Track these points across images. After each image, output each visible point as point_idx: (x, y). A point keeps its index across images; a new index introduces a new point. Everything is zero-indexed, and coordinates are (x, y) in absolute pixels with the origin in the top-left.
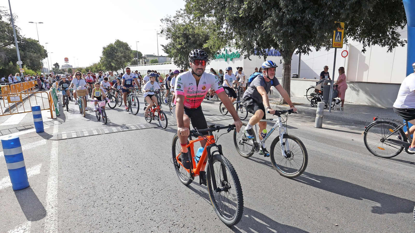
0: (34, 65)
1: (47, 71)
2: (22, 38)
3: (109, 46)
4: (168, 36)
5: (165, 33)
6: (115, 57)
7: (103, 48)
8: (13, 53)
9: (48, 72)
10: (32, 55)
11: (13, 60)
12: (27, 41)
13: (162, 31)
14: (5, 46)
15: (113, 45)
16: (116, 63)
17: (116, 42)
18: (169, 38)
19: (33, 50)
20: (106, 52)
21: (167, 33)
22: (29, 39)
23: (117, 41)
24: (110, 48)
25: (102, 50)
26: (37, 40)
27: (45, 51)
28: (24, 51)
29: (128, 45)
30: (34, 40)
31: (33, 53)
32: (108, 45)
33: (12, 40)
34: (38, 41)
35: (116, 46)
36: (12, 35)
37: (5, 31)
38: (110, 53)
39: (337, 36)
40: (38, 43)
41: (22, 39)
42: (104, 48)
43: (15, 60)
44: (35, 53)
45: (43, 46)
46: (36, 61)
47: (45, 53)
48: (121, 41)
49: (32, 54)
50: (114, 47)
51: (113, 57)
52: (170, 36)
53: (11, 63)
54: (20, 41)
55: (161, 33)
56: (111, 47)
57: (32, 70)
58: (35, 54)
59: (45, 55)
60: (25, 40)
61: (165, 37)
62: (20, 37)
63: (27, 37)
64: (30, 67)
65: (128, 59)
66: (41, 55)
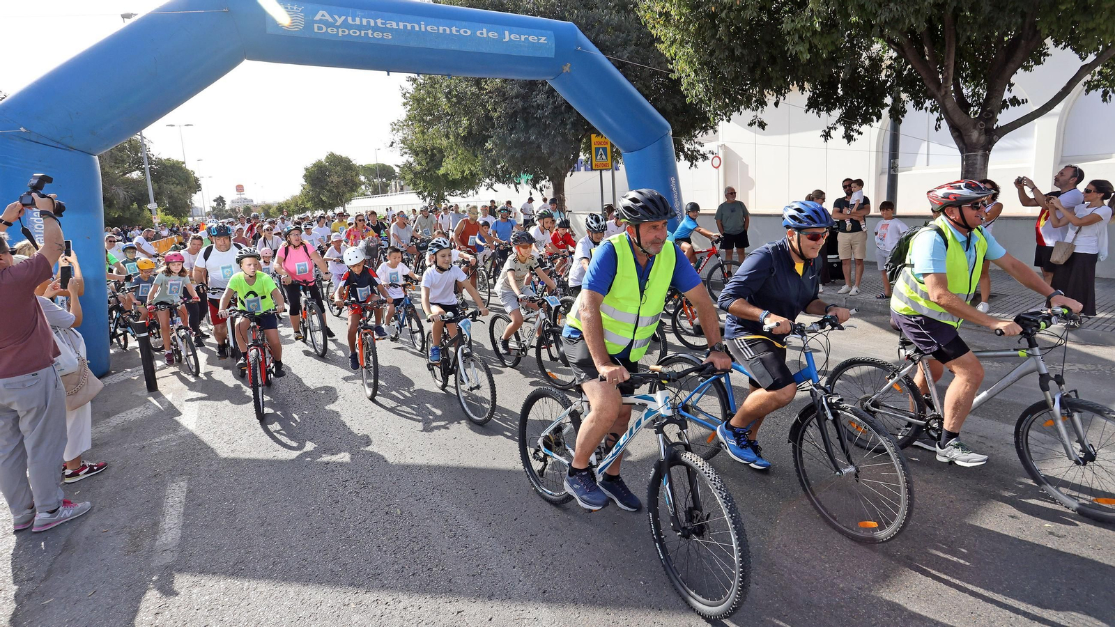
0: (176, 208)
1: (200, 214)
2: (154, 159)
3: (315, 165)
4: (404, 150)
5: (398, 146)
6: (327, 184)
8: (140, 188)
9: (202, 216)
10: (173, 189)
11: (139, 200)
12: (164, 164)
13: (393, 143)
14: (125, 174)
16: (330, 196)
17: (328, 157)
18: (406, 153)
19: (174, 179)
20: (310, 177)
21: (402, 145)
22: (168, 160)
23: (329, 155)
26: (183, 160)
27: (197, 180)
28: (157, 182)
30: (177, 161)
31: (175, 186)
33: (138, 164)
34: (184, 163)
35: (328, 164)
36: (137, 155)
37: (124, 148)
38: (318, 178)
39: (600, 153)
40: (184, 165)
41: (155, 161)
43: (142, 199)
44: (178, 184)
45: (192, 171)
46: (180, 199)
47: (196, 183)
49: (172, 187)
50: (325, 166)
51: (322, 184)
52: (407, 150)
53: (135, 205)
54: (152, 164)
55: (391, 146)
56: (318, 166)
57: (173, 217)
58: (179, 187)
59: (195, 186)
60: (159, 162)
61: (398, 152)
62: (152, 156)
63: (164, 156)
64: (168, 211)
65: (351, 188)
66: (190, 188)
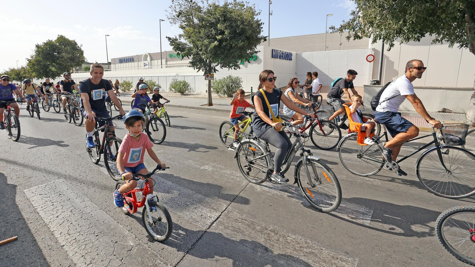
3: (46, 44)
6: (58, 59)
7: (36, 46)
15: (53, 42)
16: (59, 68)
17: (58, 38)
20: (43, 52)
23: (60, 37)
24: (49, 46)
25: (34, 48)
29: (77, 44)
32: (46, 42)
35: (58, 44)
38: (49, 54)
42: (38, 46)
48: (66, 37)
50: (56, 45)
51: (54, 58)
56: (49, 44)
